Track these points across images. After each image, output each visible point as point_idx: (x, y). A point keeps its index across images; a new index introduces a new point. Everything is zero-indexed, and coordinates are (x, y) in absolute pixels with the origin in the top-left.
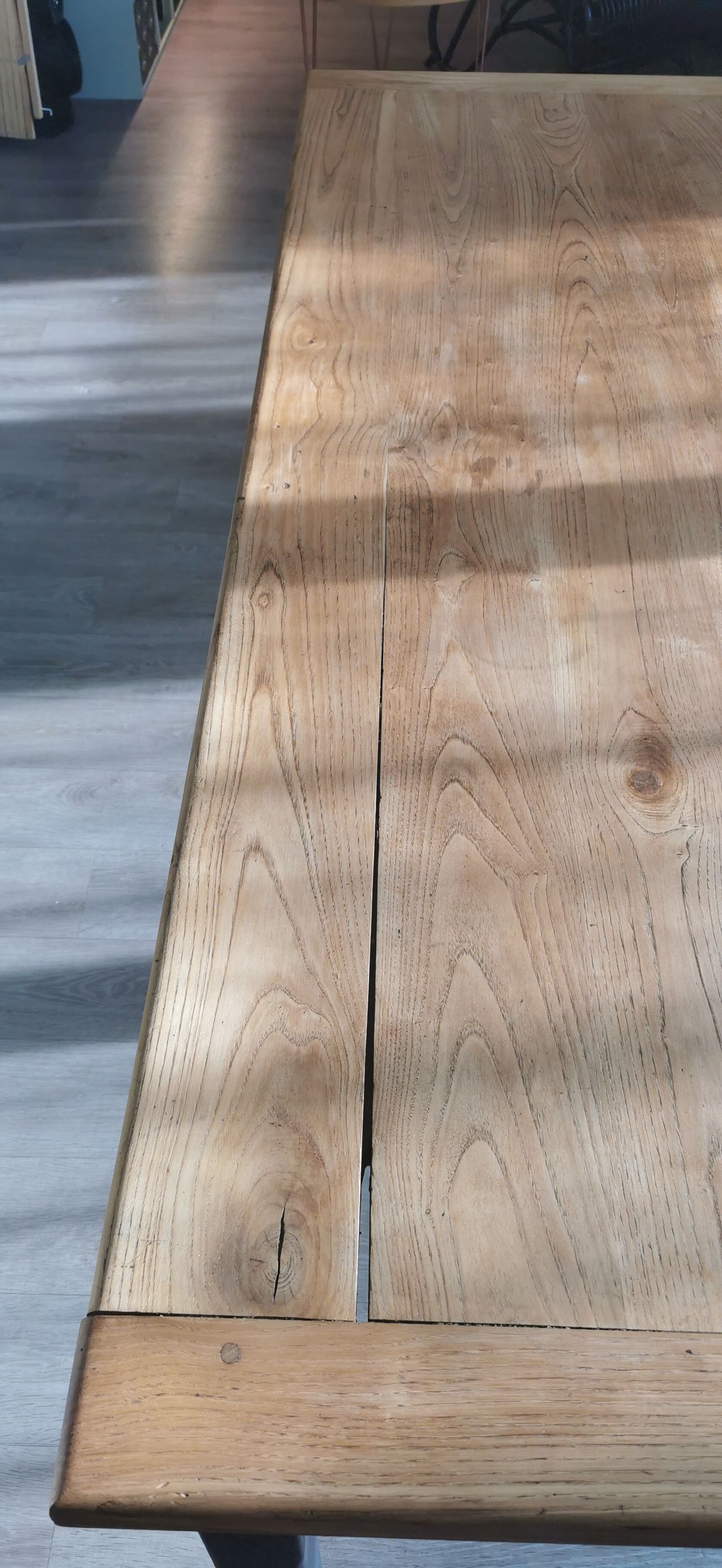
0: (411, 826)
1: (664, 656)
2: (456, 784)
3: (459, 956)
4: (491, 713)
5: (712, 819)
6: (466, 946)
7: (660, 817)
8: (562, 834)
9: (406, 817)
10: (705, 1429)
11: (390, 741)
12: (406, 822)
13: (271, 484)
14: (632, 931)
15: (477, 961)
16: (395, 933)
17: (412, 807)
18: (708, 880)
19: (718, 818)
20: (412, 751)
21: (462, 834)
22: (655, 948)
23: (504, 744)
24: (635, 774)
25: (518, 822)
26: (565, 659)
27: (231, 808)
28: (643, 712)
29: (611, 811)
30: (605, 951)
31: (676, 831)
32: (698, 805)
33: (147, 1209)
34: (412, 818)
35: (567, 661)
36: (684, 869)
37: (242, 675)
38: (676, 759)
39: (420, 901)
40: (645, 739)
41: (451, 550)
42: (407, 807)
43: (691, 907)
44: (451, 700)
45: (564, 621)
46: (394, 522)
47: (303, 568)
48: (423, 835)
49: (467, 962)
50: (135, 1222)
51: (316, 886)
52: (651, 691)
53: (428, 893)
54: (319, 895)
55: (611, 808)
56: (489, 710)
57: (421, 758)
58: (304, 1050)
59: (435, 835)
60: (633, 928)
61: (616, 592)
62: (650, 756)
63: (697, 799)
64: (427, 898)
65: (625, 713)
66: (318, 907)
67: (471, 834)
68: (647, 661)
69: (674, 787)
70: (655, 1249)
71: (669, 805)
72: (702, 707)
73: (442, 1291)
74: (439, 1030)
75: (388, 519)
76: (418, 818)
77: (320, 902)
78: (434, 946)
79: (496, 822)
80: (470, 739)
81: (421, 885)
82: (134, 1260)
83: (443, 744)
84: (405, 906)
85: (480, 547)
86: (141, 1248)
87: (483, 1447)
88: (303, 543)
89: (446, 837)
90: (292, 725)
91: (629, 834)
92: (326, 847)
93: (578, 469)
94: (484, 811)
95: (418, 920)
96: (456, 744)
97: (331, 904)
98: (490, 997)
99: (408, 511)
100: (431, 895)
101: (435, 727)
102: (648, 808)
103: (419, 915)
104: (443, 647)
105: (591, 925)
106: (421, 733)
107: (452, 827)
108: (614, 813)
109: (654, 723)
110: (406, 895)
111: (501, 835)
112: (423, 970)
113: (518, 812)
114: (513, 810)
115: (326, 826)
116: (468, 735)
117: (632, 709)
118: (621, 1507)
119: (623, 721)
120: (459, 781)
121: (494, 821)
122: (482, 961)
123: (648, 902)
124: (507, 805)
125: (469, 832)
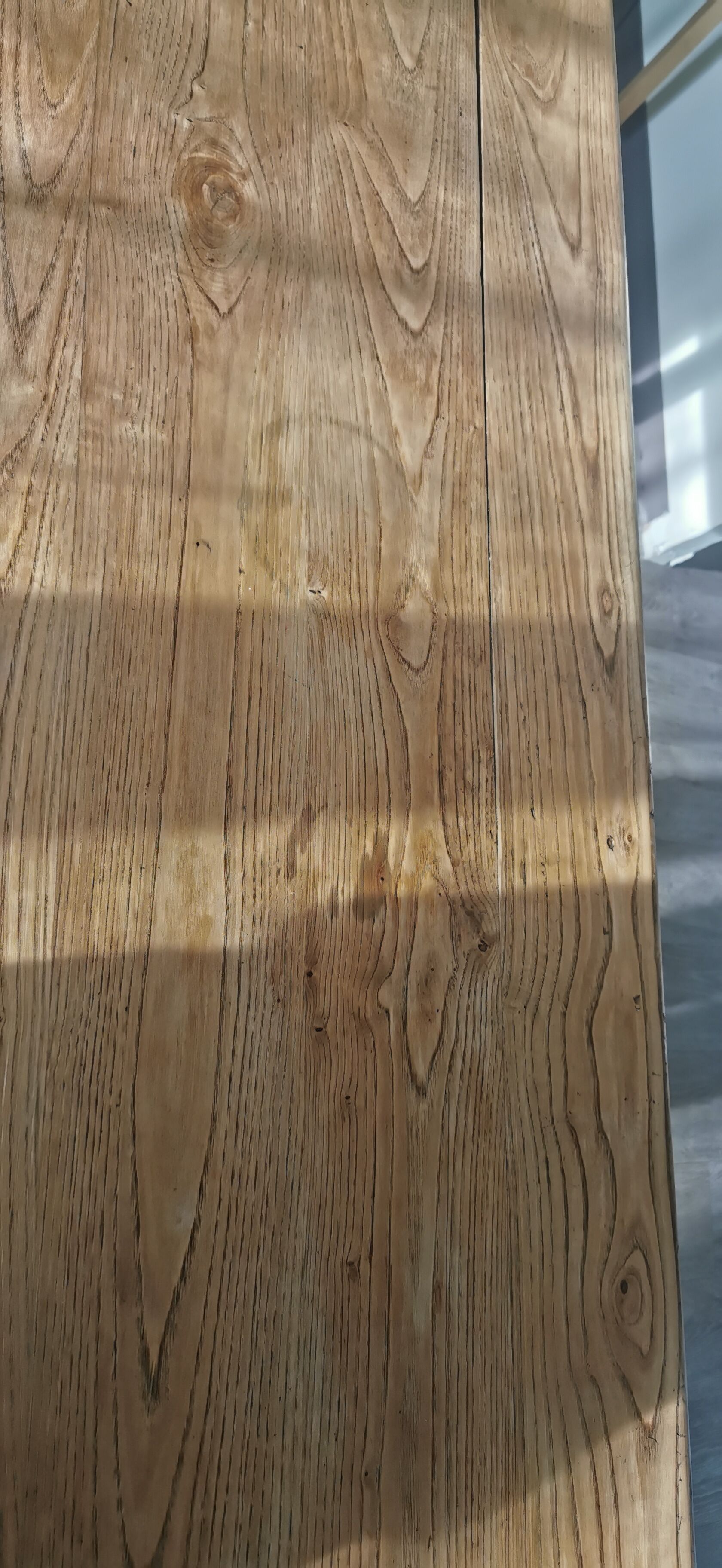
0: (455, 225)
1: (164, 396)
2: (415, 265)
3: (415, 69)
4: (378, 358)
5: (156, 116)
6: (409, 77)
8: (318, 162)
9: (459, 241)
11: (476, 347)
12: (459, 233)
14: (265, 25)
15: (399, 59)
16: (463, 113)
17: (453, 251)
18: (179, 45)
19: (150, 114)
20: (454, 329)
21: (410, 200)
23: (367, 306)
25: (358, 193)
26: (291, 425)
28: (208, 305)
29: (266, 172)
31: (201, 116)
35: (288, 421)
36: (200, 68)
39: (445, 137)
40: (211, 261)
43: (203, 24)
44: (418, 392)
45: (286, 497)
47: (577, 658)
48: (444, 213)
49: (409, 62)
52: (192, 338)
53: (439, 144)
55: (264, 175)
56: (380, 363)
57: (446, 315)
58: (521, 42)
60: (263, 28)
61: (208, 546)
62: (210, 231)
64: (439, 139)
65: (230, 311)
68: (188, 394)
71: (201, 156)
72: (130, 289)
74: (430, 11)
77: (521, 171)
81: (444, 158)
83: (425, 328)
89: (424, 201)
91: (251, 134)
92: (520, 230)
94: (389, 220)
95: (446, 118)
96: (414, 324)
97: (514, 163)
98: (391, 19)
100: (437, 141)
103: (446, 124)
104: (426, 484)
105: (301, 48)
107: (418, 212)
108: (262, 167)
111: (376, 185)
112: (442, 69)
113: (358, 207)
115: (523, 254)
117: (220, 315)
120: (411, 269)
121: (380, 203)
122: (396, 56)
123: (244, 48)
124: (368, 219)
125: (404, 199)
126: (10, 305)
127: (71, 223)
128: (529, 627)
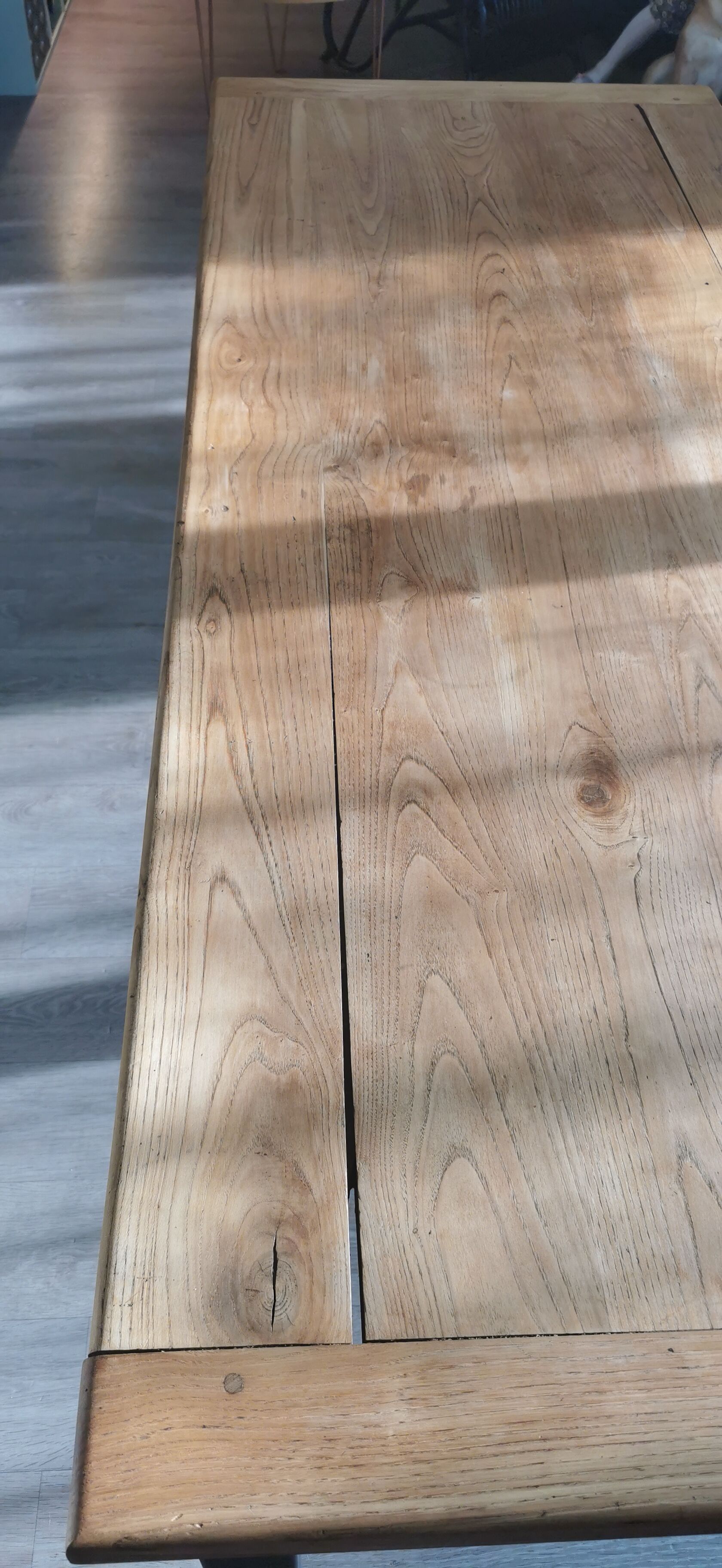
0: (373, 849)
1: (605, 670)
2: (413, 805)
3: (427, 977)
4: (442, 733)
5: (660, 829)
6: (433, 966)
7: (611, 830)
8: (518, 851)
9: (367, 841)
10: (691, 1423)
11: (346, 764)
12: (367, 845)
13: (209, 507)
14: (591, 944)
15: (446, 981)
16: (365, 957)
17: (373, 830)
18: (660, 890)
19: (666, 829)
20: (368, 774)
21: (422, 854)
22: (614, 959)
23: (457, 763)
24: (584, 789)
25: (476, 840)
26: (509, 677)
27: (194, 838)
28: (587, 726)
29: (564, 826)
30: (567, 964)
31: (628, 843)
32: (646, 816)
33: (141, 1247)
34: (373, 841)
35: (512, 678)
36: (637, 880)
37: (195, 703)
38: (623, 772)
39: (386, 924)
40: (592, 753)
41: (391, 570)
42: (367, 830)
43: (646, 917)
44: (402, 721)
45: (506, 640)
46: (335, 543)
47: (248, 592)
48: (384, 857)
49: (435, 981)
50: (130, 1260)
51: (284, 913)
52: (594, 705)
53: (393, 915)
54: (287, 923)
55: (564, 823)
56: (440, 730)
57: (378, 781)
58: (284, 1079)
59: (396, 858)
60: (592, 940)
61: (555, 607)
62: (598, 770)
63: (645, 810)
64: (393, 919)
65: (570, 728)
66: (287, 935)
67: (431, 855)
68: (588, 675)
69: (623, 800)
70: (633, 1253)
71: (618, 817)
72: (644, 719)
73: (434, 1307)
74: (413, 1051)
75: (328, 540)
76: (379, 840)
77: (289, 930)
78: (403, 968)
79: (454, 841)
80: (424, 759)
81: (386, 907)
82: (132, 1299)
83: (398, 765)
84: (373, 929)
85: (419, 565)
86: (138, 1286)
87: (482, 1456)
88: (246, 567)
89: (407, 859)
90: (248, 752)
91: (582, 848)
92: (291, 874)
93: (510, 485)
94: (442, 831)
95: (386, 943)
96: (409, 765)
97: (300, 931)
98: (460, 1017)
99: (348, 532)
100: (396, 917)
101: (389, 749)
102: (598, 821)
103: (387, 937)
104: (391, 668)
105: (552, 940)
106: (375, 755)
107: (412, 848)
108: (567, 828)
109: (599, 737)
110: (372, 919)
111: (460, 853)
112: (394, 992)
113: (475, 831)
114: (470, 828)
115: (289, 853)
116: (422, 755)
117: (577, 723)
118: (617, 1504)
119: (570, 736)
120: (415, 802)
121: (453, 841)
122: (450, 981)
123: (605, 914)
124: (463, 823)
125: (429, 853)
126: (713, 688)
127: (694, 742)
128: (294, 604)
